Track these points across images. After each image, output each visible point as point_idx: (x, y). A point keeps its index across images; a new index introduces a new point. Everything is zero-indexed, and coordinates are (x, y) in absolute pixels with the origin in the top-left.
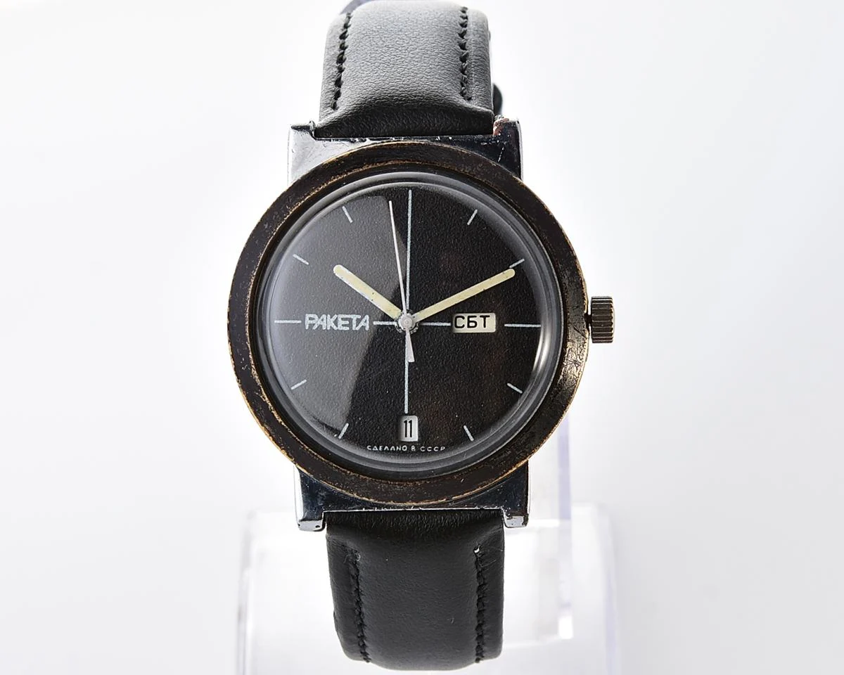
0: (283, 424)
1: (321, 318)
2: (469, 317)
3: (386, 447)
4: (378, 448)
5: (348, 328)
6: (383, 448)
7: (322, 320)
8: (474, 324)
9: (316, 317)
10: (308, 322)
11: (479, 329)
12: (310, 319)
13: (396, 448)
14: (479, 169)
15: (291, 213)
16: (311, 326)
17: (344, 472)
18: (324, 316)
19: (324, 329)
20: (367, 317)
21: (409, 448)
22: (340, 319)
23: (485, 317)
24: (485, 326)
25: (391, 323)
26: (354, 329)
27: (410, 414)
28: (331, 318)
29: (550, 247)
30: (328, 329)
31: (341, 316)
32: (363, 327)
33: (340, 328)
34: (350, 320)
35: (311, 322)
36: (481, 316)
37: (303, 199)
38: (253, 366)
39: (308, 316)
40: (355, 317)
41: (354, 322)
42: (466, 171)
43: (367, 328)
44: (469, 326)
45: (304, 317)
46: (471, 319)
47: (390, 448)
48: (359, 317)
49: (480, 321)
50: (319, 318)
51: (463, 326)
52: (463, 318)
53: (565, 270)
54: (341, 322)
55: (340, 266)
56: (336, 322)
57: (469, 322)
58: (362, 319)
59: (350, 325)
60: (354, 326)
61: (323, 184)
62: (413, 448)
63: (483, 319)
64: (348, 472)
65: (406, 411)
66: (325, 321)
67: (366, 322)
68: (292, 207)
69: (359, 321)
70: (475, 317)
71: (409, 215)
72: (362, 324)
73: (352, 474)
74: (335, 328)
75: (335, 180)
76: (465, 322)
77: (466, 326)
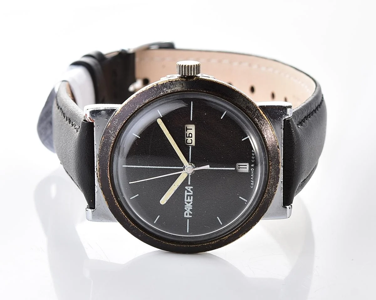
0: (239, 229)
1: (186, 209)
2: (187, 137)
3: (252, 178)
4: (252, 182)
5: (192, 197)
6: (252, 180)
7: (187, 209)
8: (190, 135)
9: (186, 212)
10: (188, 216)
11: (193, 132)
12: (187, 215)
13: (252, 174)
14: (112, 132)
15: (133, 225)
16: (190, 214)
17: (264, 200)
18: (185, 208)
19: (192, 208)
20: (186, 188)
21: (252, 167)
22: (187, 201)
23: (187, 129)
24: (192, 129)
25: (190, 176)
26: (192, 194)
27: (235, 167)
28: (186, 205)
29: (152, 98)
30: (192, 206)
31: (186, 200)
32: (191, 189)
33: (192, 200)
34: (188, 196)
35: (188, 214)
36: (187, 131)
37: (127, 219)
38: (210, 243)
39: (185, 216)
40: (186, 193)
41: (189, 194)
42: (113, 139)
43: (192, 187)
44: (192, 137)
45: (185, 217)
46: (188, 136)
47: (252, 177)
48: (186, 191)
49: (189, 131)
50: (186, 211)
51: (191, 140)
52: (187, 140)
53: (164, 91)
54: (189, 200)
55: (160, 201)
56: (189, 203)
57: (189, 137)
58: (187, 190)
59: (190, 196)
60: (190, 194)
61: (119, 209)
62: (252, 165)
63: (188, 130)
64: (264, 198)
65: (234, 169)
66: (188, 208)
67: (189, 188)
68: (130, 224)
69: (188, 192)
70: (186, 134)
71: (135, 166)
72: (189, 190)
73: (265, 196)
74: (191, 203)
75: (117, 204)
76: (189, 139)
77: (191, 138)
